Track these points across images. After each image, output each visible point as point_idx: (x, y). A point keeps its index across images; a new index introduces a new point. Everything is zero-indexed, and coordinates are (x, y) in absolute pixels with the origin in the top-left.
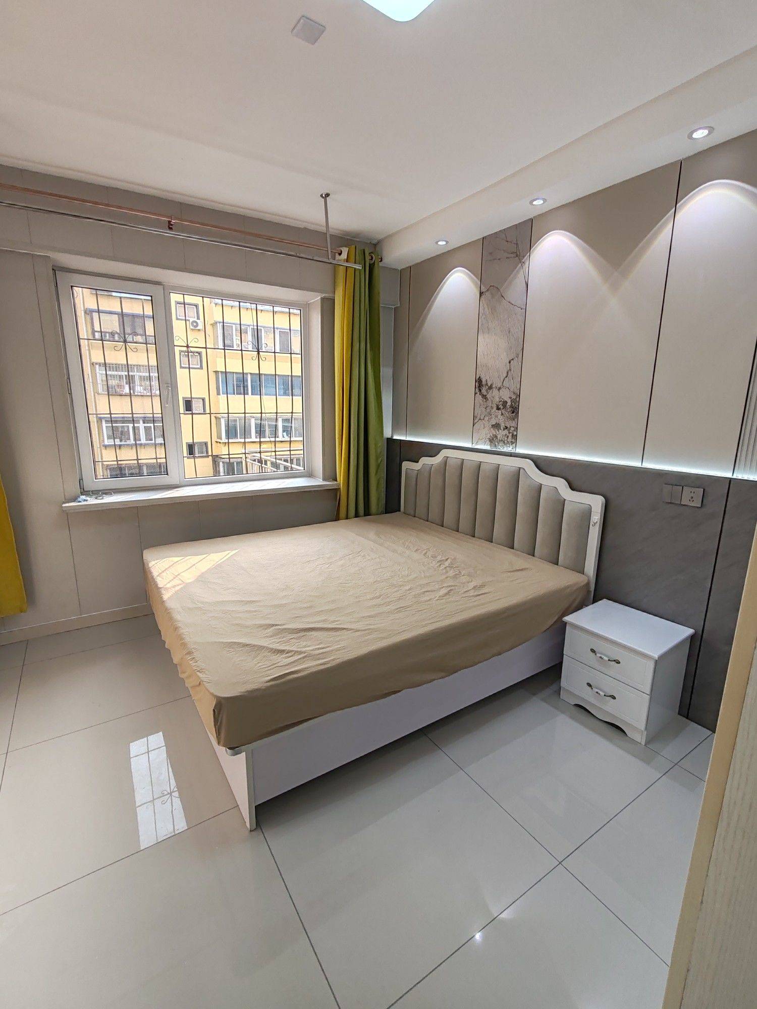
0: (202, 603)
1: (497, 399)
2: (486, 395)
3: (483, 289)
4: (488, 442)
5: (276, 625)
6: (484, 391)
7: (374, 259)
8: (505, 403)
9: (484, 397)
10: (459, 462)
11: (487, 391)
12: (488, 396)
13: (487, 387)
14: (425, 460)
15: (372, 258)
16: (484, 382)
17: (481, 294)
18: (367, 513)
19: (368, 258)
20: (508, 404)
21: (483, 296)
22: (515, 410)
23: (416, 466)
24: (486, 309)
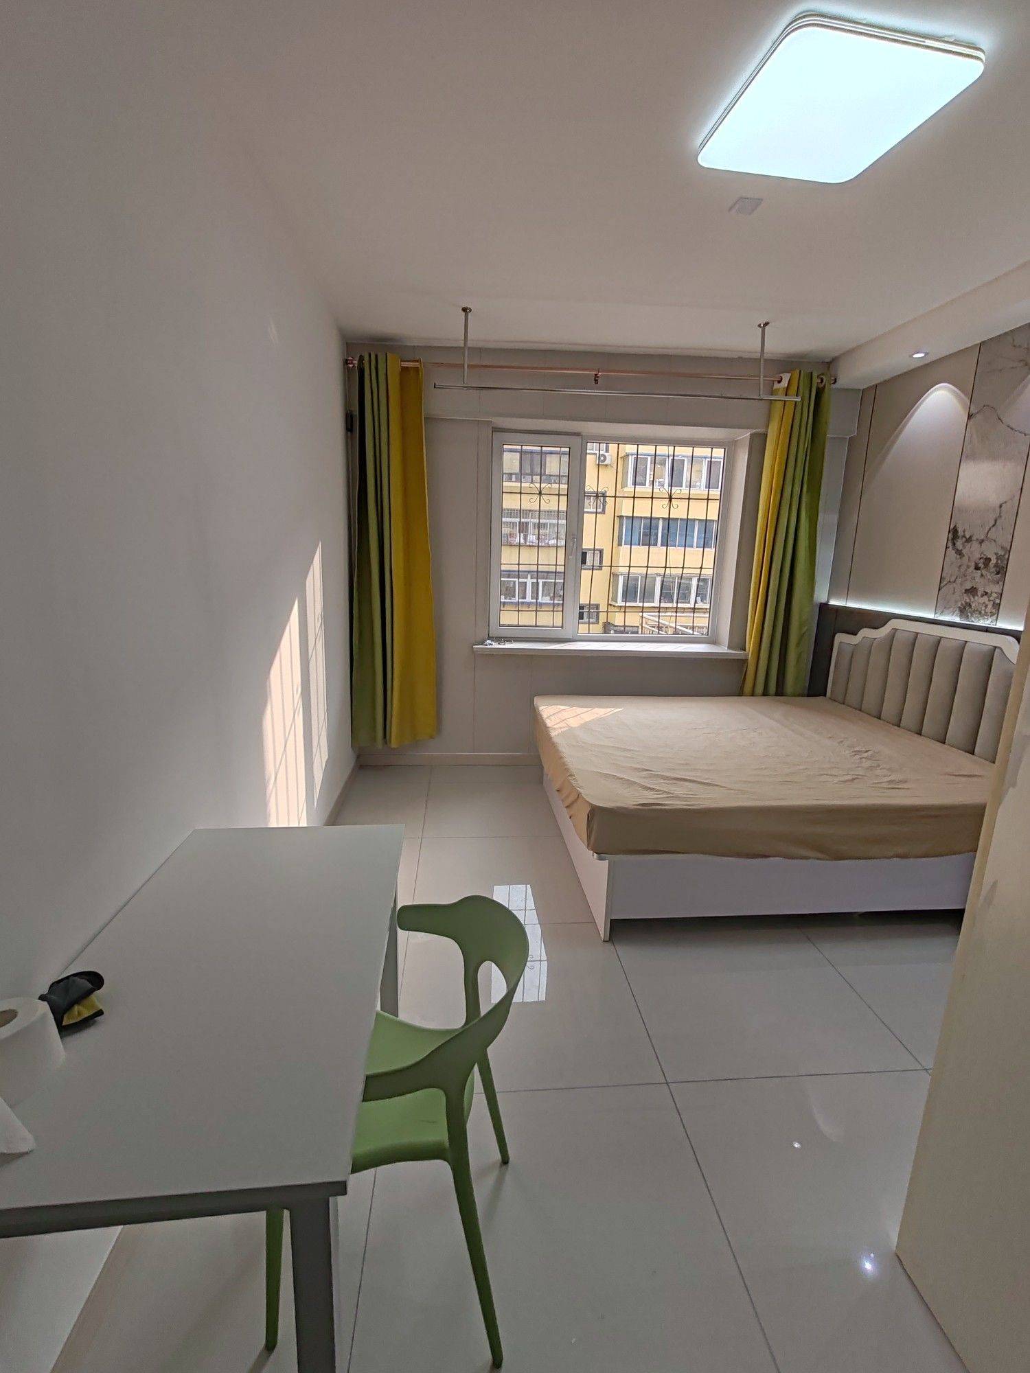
0: (585, 743)
1: (978, 556)
2: (961, 550)
3: (973, 411)
4: (957, 612)
5: (651, 771)
6: (959, 544)
7: (825, 380)
8: (988, 560)
9: (959, 553)
10: (912, 636)
11: (963, 546)
12: (964, 551)
13: (964, 539)
14: (865, 633)
15: (822, 381)
16: (960, 533)
17: (970, 417)
18: (780, 692)
19: (816, 381)
20: (992, 562)
21: (972, 420)
22: (1001, 570)
23: (854, 640)
24: (975, 436)
